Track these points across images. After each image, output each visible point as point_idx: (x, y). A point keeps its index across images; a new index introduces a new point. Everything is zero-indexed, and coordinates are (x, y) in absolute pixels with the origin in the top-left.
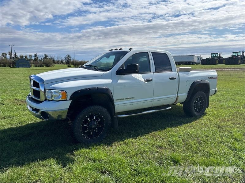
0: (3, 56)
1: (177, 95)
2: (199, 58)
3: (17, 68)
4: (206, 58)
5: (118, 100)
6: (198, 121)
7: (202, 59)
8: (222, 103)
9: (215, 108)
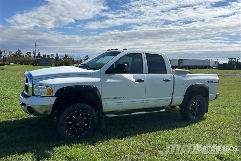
0: (28, 54)
1: (171, 97)
2: (215, 63)
3: (39, 66)
4: (224, 63)
5: (106, 99)
6: (194, 126)
7: (219, 63)
8: (226, 109)
9: (217, 113)
